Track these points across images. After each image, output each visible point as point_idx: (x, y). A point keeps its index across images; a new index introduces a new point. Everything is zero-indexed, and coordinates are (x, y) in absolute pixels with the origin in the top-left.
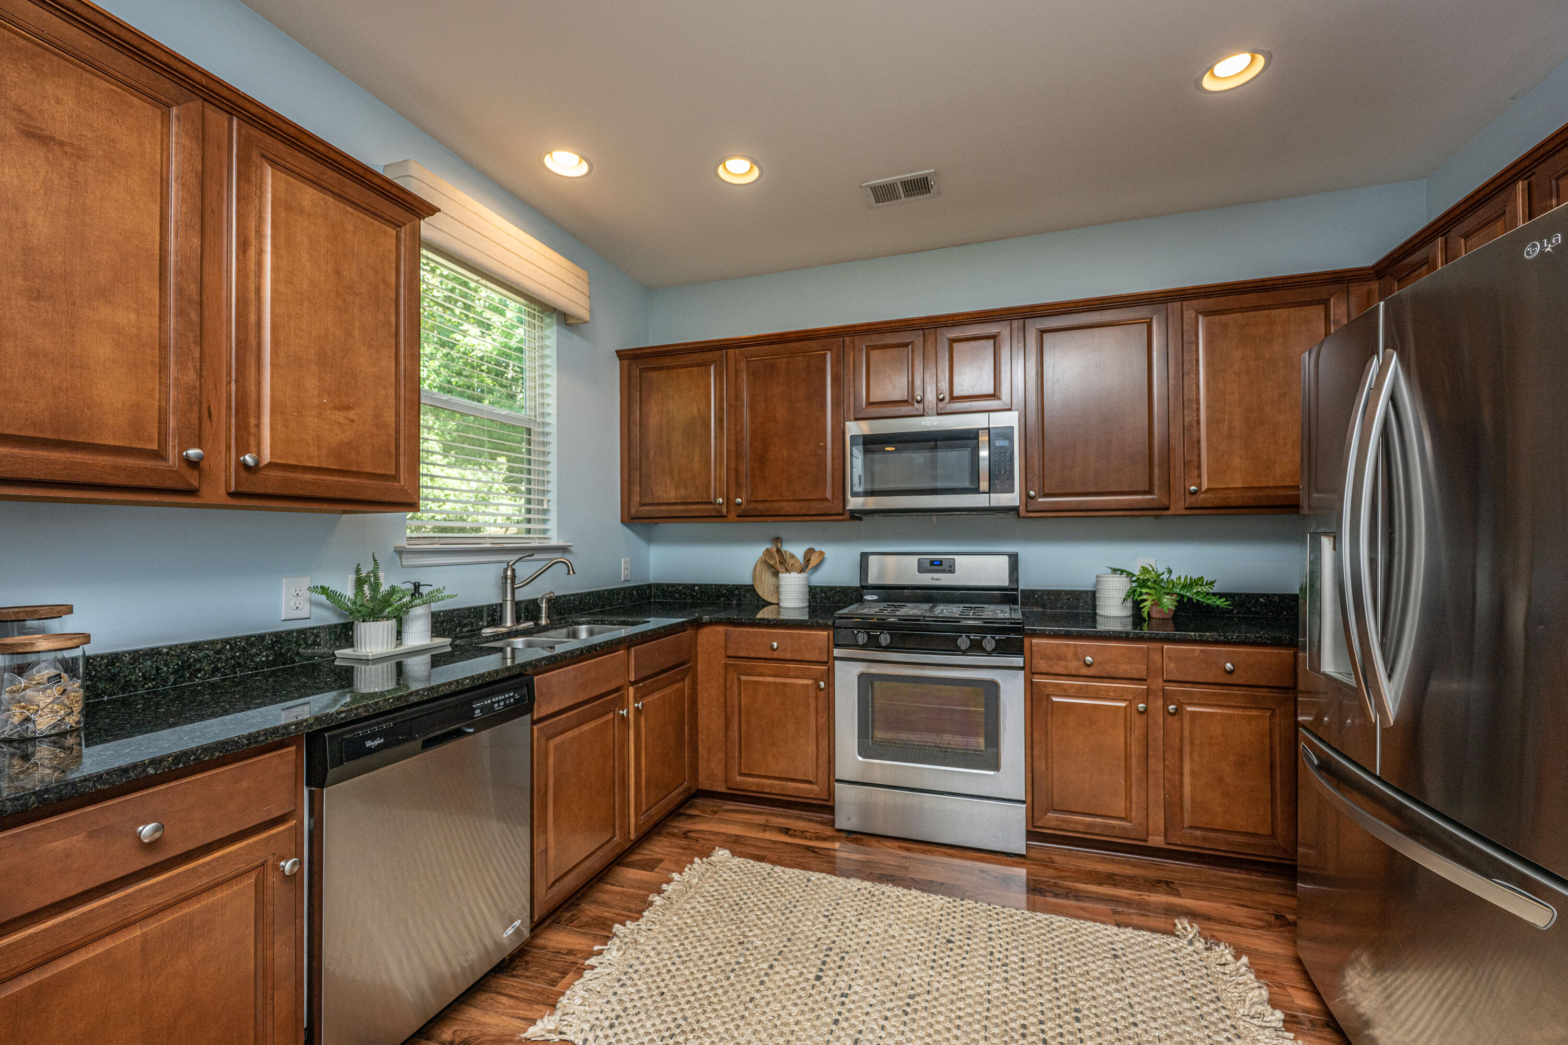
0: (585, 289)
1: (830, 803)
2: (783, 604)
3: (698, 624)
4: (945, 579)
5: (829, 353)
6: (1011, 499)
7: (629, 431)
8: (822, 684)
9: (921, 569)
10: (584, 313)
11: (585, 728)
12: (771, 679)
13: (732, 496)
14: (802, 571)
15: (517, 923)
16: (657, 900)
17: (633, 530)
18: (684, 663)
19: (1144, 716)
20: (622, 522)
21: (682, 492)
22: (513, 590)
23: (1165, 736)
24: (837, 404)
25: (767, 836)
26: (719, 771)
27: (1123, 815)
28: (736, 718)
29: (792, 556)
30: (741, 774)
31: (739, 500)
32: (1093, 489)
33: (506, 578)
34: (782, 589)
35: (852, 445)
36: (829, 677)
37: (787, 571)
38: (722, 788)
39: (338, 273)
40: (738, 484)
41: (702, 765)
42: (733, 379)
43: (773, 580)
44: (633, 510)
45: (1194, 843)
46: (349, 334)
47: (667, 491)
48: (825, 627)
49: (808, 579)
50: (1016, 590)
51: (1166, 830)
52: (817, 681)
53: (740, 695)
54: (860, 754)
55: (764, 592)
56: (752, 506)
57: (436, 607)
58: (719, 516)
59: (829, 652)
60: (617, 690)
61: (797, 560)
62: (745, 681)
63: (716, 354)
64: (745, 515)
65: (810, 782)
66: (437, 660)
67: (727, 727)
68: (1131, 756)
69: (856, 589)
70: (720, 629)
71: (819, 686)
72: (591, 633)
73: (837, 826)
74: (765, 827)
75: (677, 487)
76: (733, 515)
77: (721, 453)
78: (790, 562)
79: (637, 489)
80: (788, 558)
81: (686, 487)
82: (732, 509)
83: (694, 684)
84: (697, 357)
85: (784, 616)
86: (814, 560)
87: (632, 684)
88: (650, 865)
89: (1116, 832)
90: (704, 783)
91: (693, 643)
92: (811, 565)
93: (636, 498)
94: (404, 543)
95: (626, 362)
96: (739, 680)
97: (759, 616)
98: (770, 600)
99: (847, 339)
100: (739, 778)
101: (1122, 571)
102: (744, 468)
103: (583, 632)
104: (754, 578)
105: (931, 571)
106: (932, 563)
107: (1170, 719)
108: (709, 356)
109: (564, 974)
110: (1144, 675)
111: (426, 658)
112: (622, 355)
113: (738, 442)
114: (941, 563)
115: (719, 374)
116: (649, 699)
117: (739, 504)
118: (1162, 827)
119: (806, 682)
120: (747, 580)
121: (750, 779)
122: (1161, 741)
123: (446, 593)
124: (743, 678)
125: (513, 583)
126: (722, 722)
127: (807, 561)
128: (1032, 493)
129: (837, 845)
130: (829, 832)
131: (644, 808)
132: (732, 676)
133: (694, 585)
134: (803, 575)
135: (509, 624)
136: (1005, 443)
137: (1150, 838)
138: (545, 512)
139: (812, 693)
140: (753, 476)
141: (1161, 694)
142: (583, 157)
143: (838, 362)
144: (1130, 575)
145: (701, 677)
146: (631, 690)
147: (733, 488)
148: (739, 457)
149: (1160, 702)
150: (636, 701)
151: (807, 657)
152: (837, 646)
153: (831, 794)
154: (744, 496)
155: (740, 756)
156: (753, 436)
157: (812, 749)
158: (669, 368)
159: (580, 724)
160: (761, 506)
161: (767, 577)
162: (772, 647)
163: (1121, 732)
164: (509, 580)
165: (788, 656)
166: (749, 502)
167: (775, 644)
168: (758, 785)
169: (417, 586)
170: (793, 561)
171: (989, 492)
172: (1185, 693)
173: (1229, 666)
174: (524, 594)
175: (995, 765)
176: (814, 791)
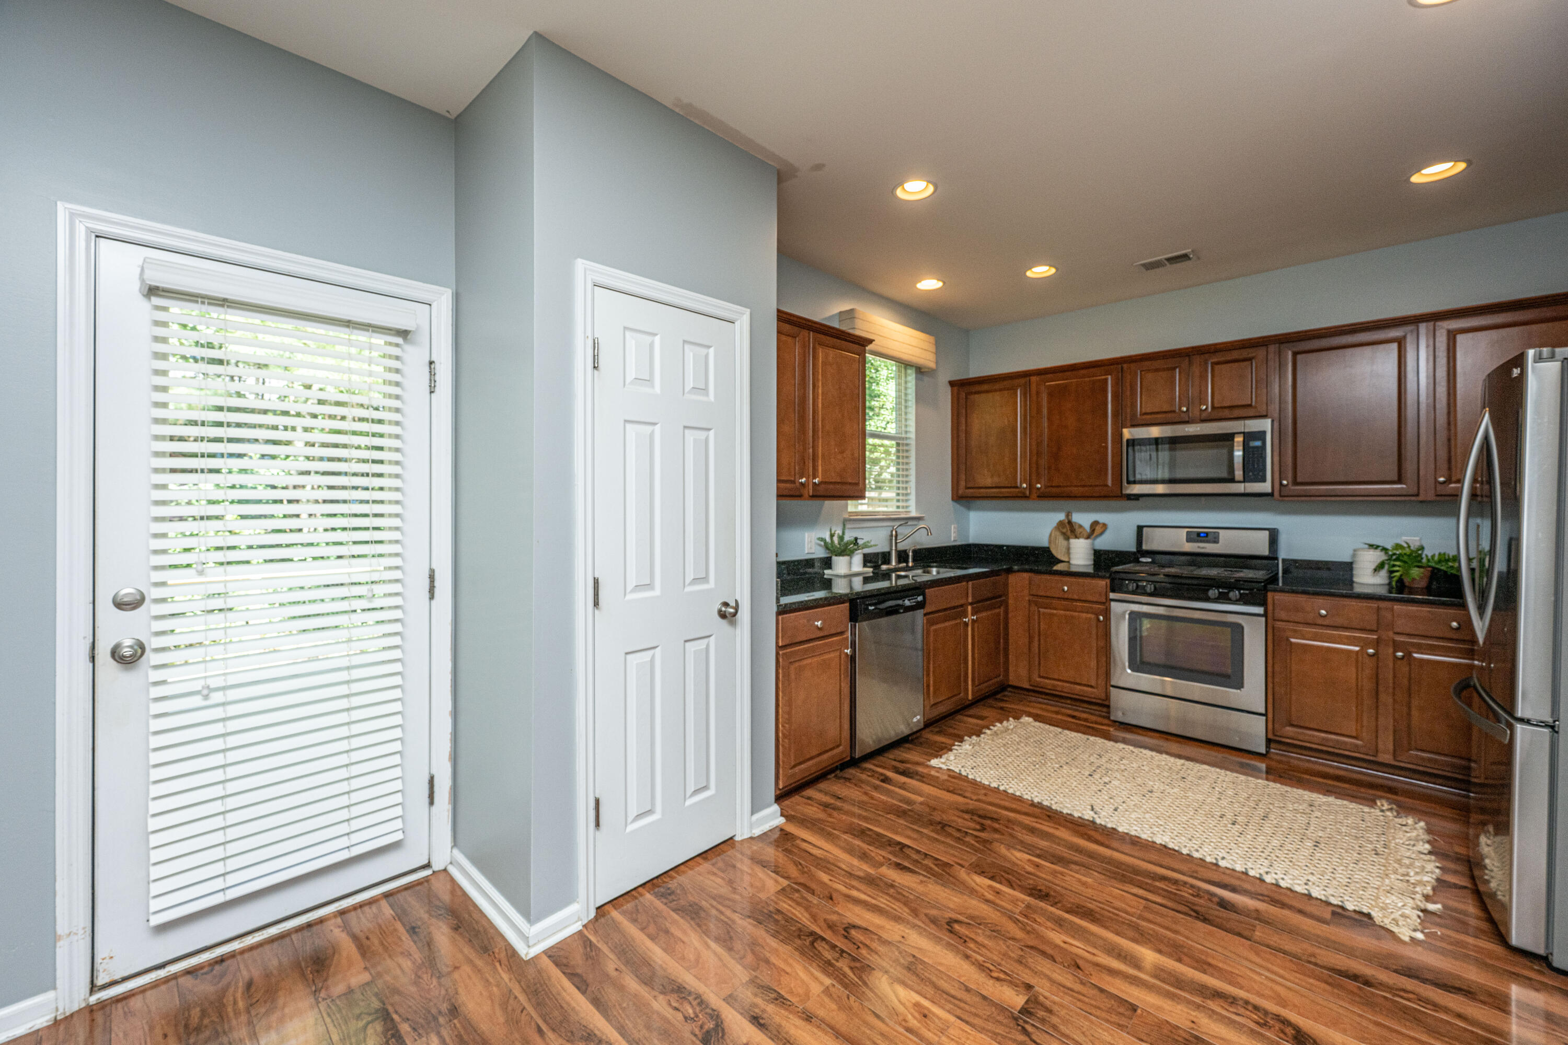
0: (933, 349)
1: (1106, 703)
2: (1073, 562)
3: (1009, 571)
4: (1209, 548)
5: (1109, 377)
6: (1266, 487)
7: (958, 436)
8: (1101, 618)
9: (1189, 540)
10: (932, 365)
11: (947, 624)
12: (1062, 612)
13: (1034, 481)
14: (1088, 537)
15: (918, 717)
16: (988, 731)
17: (962, 505)
18: (1000, 596)
19: (1375, 658)
20: (953, 499)
21: (996, 479)
22: (896, 543)
23: (1395, 677)
24: (1116, 415)
25: (1060, 717)
26: (1023, 672)
27: (1354, 734)
28: (1036, 639)
29: (1080, 526)
30: (1040, 677)
31: (1039, 486)
32: (1343, 479)
33: (892, 535)
34: (1072, 551)
35: (1128, 446)
36: (1107, 612)
37: (1076, 537)
38: (1026, 686)
39: (840, 388)
40: (1038, 475)
41: (1011, 669)
42: (1034, 398)
43: (1065, 543)
44: (960, 492)
45: (1420, 762)
46: (843, 416)
47: (986, 479)
48: (1103, 577)
49: (1093, 544)
50: (1277, 559)
51: (1395, 751)
52: (1097, 615)
53: (1039, 623)
54: (1130, 668)
55: (1058, 553)
56: (1048, 490)
57: (867, 551)
58: (1023, 496)
59: (1107, 596)
60: (962, 606)
61: (1084, 529)
62: (1044, 613)
63: (1022, 381)
64: (1043, 496)
65: (1091, 687)
66: (866, 580)
67: (1030, 642)
68: (1362, 690)
69: (1134, 553)
70: (1025, 575)
71: (1098, 620)
72: (938, 573)
73: (1112, 718)
74: (1057, 713)
75: (992, 476)
76: (1034, 495)
77: (1025, 452)
78: (1078, 531)
79: (963, 477)
80: (1076, 527)
81: (999, 476)
82: (1034, 491)
83: (1006, 612)
84: (1007, 383)
85: (1073, 569)
86: (1098, 529)
87: (971, 604)
88: (981, 718)
89: (1348, 747)
90: (1013, 680)
91: (1006, 585)
92: (1096, 533)
93: (963, 483)
94: (846, 516)
95: (956, 388)
96: (1039, 612)
97: (1055, 568)
98: (1063, 558)
99: (1125, 366)
100: (1038, 679)
101: (1377, 547)
102: (1043, 462)
103: (934, 571)
104: (1050, 542)
105: (1198, 541)
106: (1199, 534)
107: (1399, 662)
108: (1017, 382)
109: (942, 749)
110: (1374, 628)
111: (860, 578)
112: (952, 384)
113: (1039, 444)
114: (1207, 534)
115: (1024, 394)
116: (981, 615)
117: (1038, 489)
118: (1391, 747)
119: (1089, 615)
120: (1045, 543)
121: (1047, 681)
122: (1391, 681)
123: (872, 543)
124: (1042, 610)
125: (896, 539)
126: (1027, 640)
127: (1093, 530)
128: (1285, 482)
129: (1111, 729)
130: (1106, 721)
131: (977, 683)
132: (1034, 608)
133: (1003, 546)
134: (1089, 541)
135: (894, 563)
136: (1258, 443)
137: (1380, 755)
138: (907, 494)
139: (1094, 623)
140: (1049, 468)
141: (1391, 643)
142: (938, 280)
143: (1117, 384)
144: (1385, 550)
145: (1011, 608)
146: (970, 608)
147: (1034, 477)
148: (1039, 454)
149: (1391, 650)
150: (973, 615)
151: (1090, 598)
152: (1113, 591)
153: (1108, 697)
154: (1043, 482)
155: (1039, 664)
156: (1050, 439)
157: (1093, 664)
158: (987, 392)
159: (945, 621)
160: (1054, 490)
161: (1061, 541)
162: (1063, 590)
163: (1354, 670)
164: (893, 537)
165: (1076, 597)
166: (1046, 487)
167: (1066, 588)
168: (1054, 686)
169: (856, 539)
170: (1081, 530)
171: (1244, 481)
172: (1413, 644)
173: (1455, 624)
174: (901, 547)
175: (1240, 685)
176: (1095, 693)
